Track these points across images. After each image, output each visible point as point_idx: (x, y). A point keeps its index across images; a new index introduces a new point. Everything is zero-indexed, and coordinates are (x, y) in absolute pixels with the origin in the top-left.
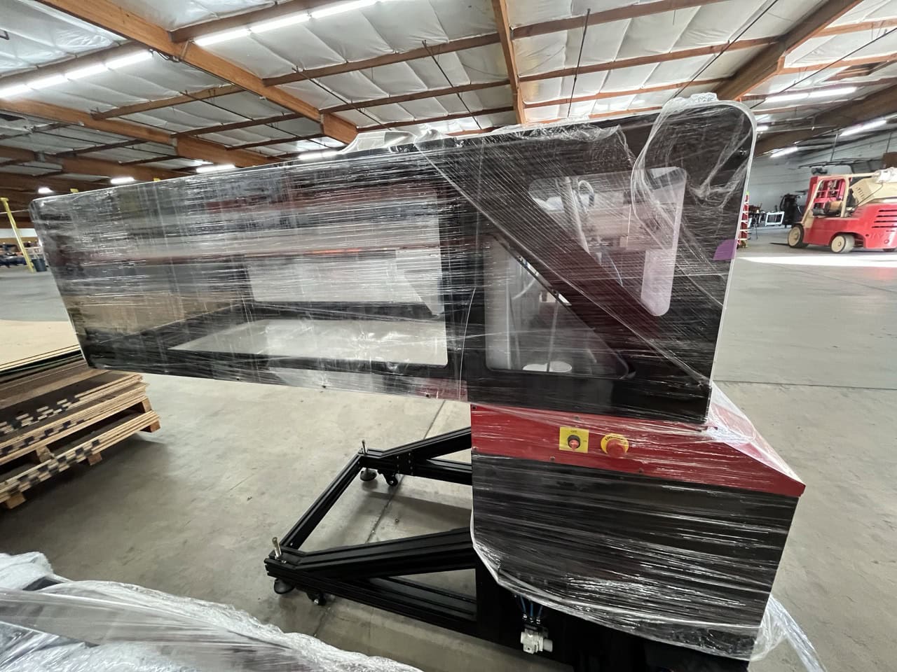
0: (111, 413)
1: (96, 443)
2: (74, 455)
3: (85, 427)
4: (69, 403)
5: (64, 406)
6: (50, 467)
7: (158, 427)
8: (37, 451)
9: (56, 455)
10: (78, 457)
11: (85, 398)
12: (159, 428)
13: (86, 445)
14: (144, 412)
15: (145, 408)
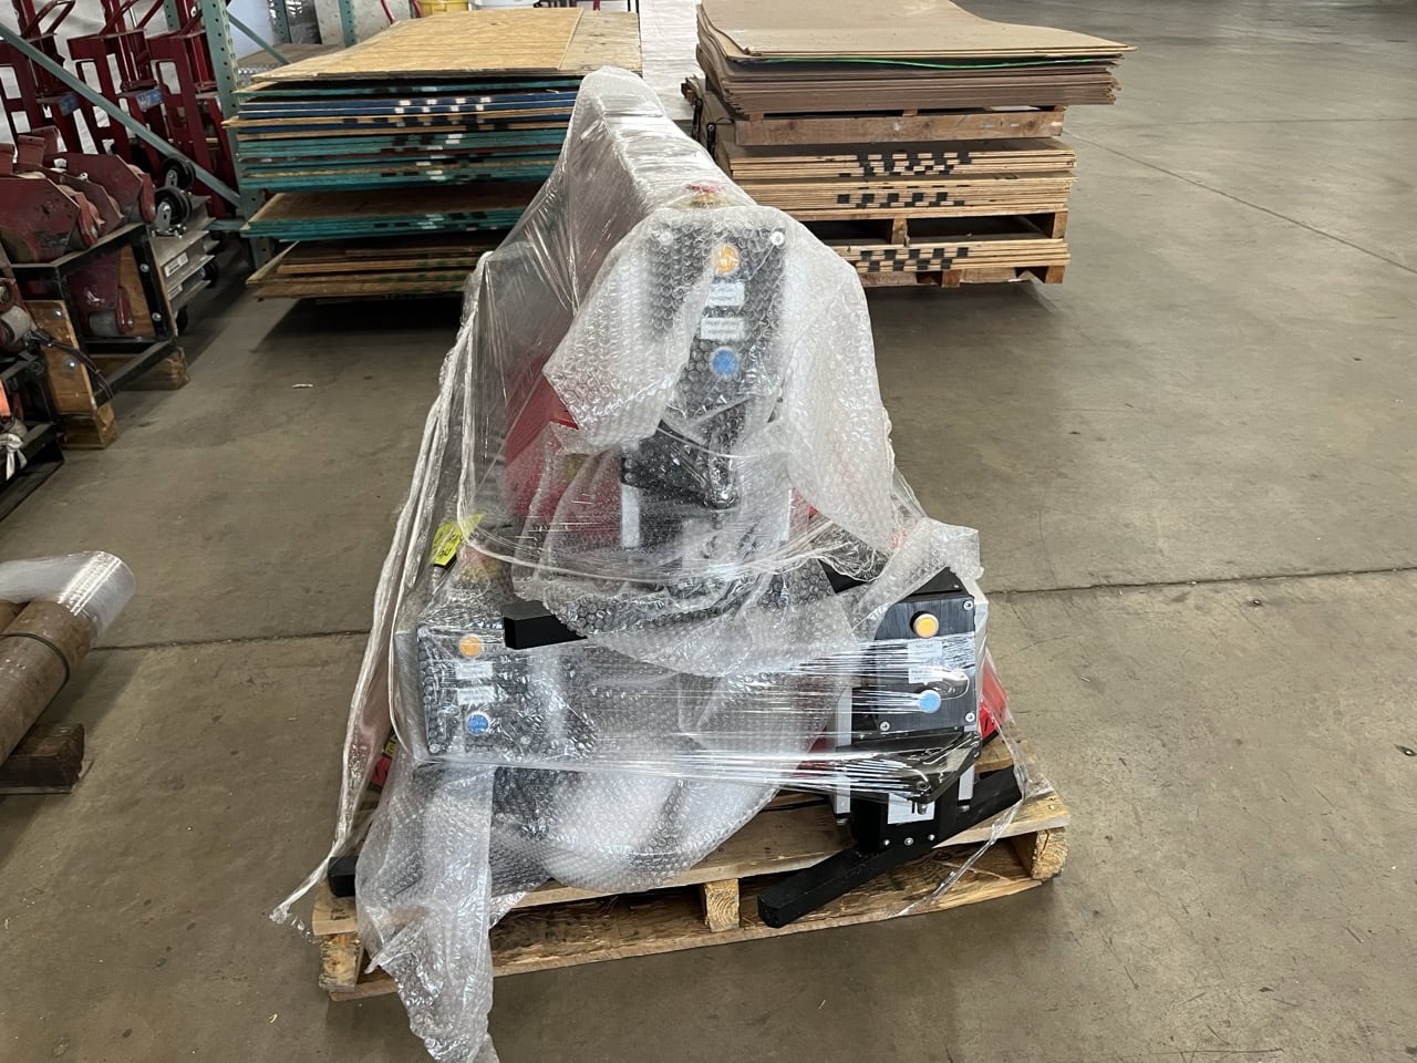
0: (1003, 209)
1: (963, 252)
2: (931, 256)
3: (961, 215)
4: (957, 161)
5: (950, 162)
6: (898, 257)
7: (1059, 280)
8: (895, 223)
9: (911, 243)
10: (933, 261)
11: (982, 162)
12: (1061, 282)
13: (951, 247)
14: (1050, 237)
15: (1055, 229)
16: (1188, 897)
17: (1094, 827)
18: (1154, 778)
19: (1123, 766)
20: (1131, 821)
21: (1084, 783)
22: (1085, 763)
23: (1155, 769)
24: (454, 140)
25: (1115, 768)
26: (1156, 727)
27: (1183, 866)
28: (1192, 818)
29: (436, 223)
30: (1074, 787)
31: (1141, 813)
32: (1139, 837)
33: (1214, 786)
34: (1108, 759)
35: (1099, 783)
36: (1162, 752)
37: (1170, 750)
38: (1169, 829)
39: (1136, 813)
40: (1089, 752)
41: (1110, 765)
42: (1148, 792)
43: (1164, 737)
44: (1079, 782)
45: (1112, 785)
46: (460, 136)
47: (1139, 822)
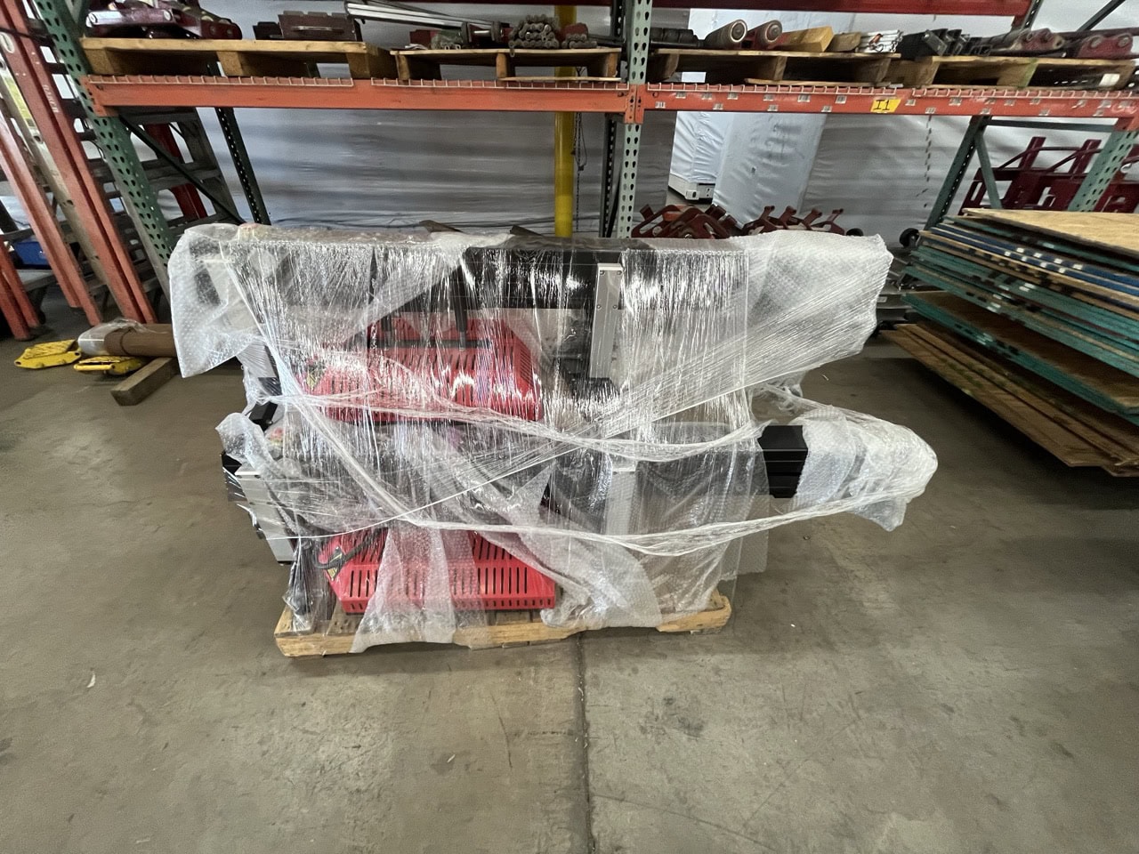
16: (241, 733)
17: (316, 699)
18: (333, 764)
19: (353, 745)
20: (308, 726)
21: (351, 709)
22: (368, 718)
23: (340, 769)
24: (1026, 288)
25: (354, 737)
26: (379, 795)
27: (261, 743)
28: (288, 773)
29: (987, 342)
30: (352, 701)
31: (310, 736)
32: (295, 725)
33: (305, 811)
34: (364, 736)
35: (346, 719)
36: (353, 785)
37: (351, 793)
38: (288, 750)
39: (312, 733)
40: (375, 725)
41: (358, 735)
42: (323, 752)
43: (366, 796)
44: (353, 706)
45: (341, 727)
46: (1032, 286)
47: (305, 732)
